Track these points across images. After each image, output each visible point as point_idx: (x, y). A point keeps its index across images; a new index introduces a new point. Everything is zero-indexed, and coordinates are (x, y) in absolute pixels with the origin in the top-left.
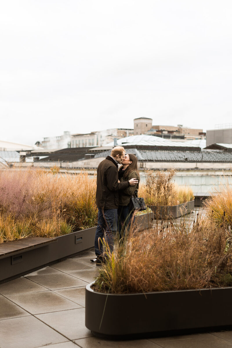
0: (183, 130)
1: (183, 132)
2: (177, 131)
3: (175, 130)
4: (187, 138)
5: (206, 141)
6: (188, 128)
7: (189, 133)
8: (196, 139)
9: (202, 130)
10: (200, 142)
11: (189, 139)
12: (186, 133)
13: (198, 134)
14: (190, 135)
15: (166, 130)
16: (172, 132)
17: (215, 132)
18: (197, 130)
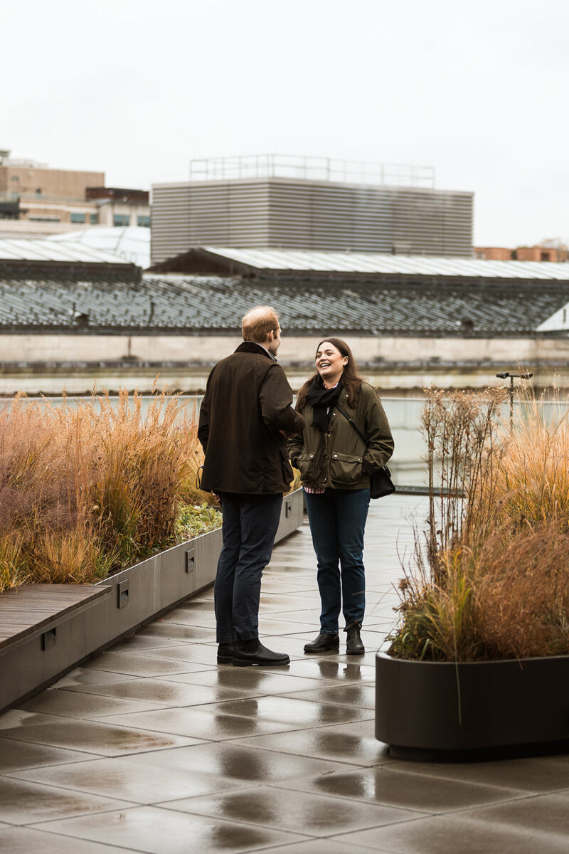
0: (11, 174)
1: (10, 184)
4: (30, 215)
5: (152, 233)
6: (36, 166)
7: (39, 191)
8: (77, 220)
9: (102, 175)
10: (121, 237)
11: (39, 220)
12: (25, 190)
13: (82, 193)
14: (45, 201)
18: (76, 175)
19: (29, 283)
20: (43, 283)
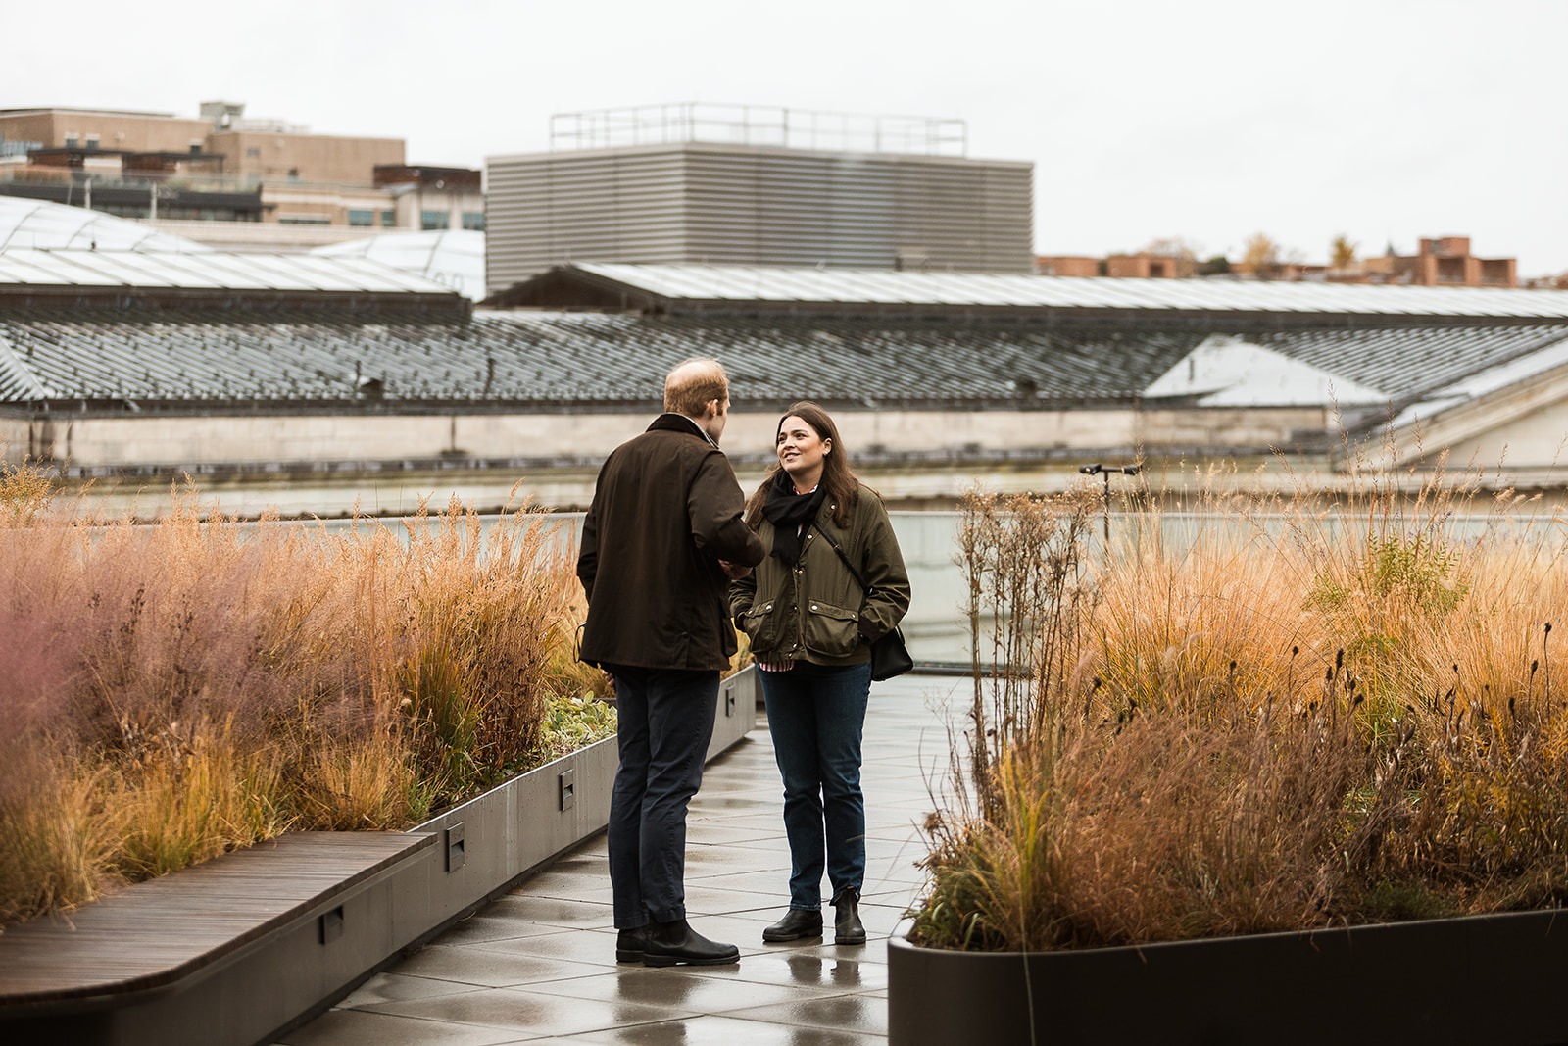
0: (246, 144)
1: (246, 162)
2: (195, 153)
3: (178, 144)
4: (281, 214)
5: (487, 240)
6: (288, 130)
7: (294, 172)
8: (360, 221)
9: (400, 145)
10: (434, 248)
11: (295, 222)
12: (270, 171)
13: (367, 176)
14: (305, 189)
15: (105, 144)
16: (160, 162)
17: (549, 170)
18: (356, 144)
19: (282, 328)
20: (304, 328)
